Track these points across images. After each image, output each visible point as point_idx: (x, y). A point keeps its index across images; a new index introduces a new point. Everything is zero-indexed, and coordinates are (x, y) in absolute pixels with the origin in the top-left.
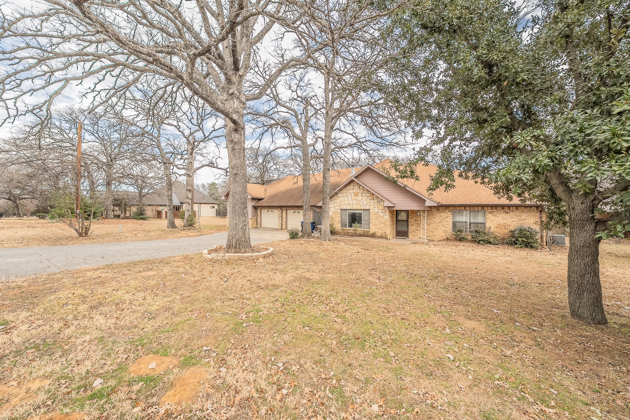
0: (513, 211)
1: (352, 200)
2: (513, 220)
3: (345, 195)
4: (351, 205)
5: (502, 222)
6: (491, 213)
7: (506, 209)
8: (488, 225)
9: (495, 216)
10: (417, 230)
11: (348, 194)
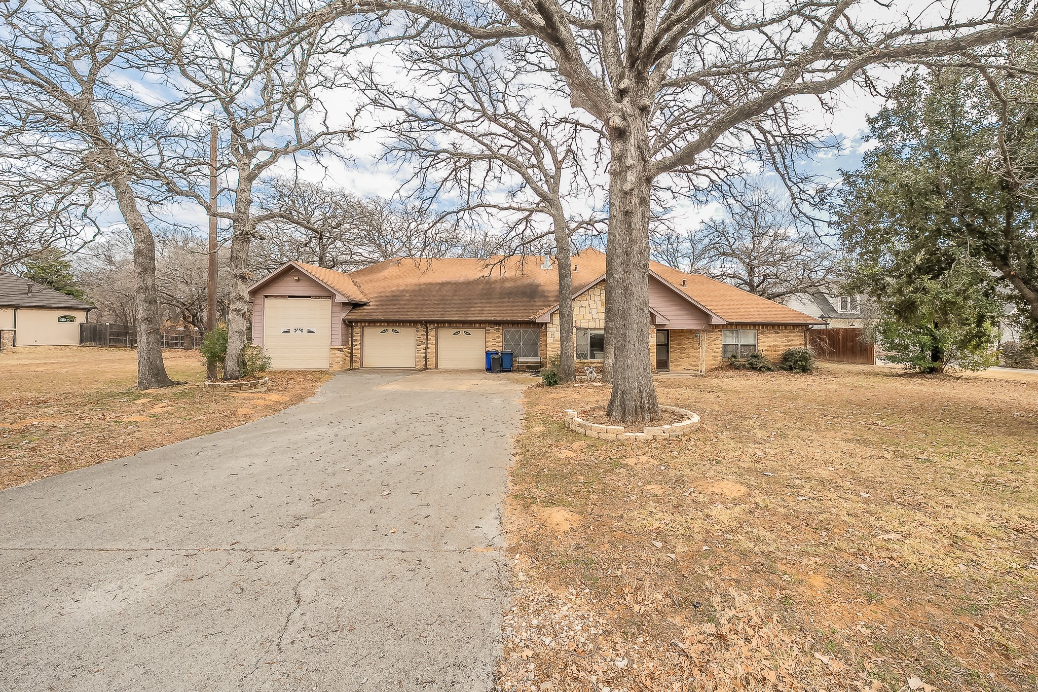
0: (782, 330)
1: (598, 313)
2: (782, 340)
3: (585, 303)
4: (597, 320)
5: (773, 343)
6: (762, 332)
7: (776, 327)
8: (760, 348)
9: (766, 336)
10: (681, 358)
11: (590, 302)
